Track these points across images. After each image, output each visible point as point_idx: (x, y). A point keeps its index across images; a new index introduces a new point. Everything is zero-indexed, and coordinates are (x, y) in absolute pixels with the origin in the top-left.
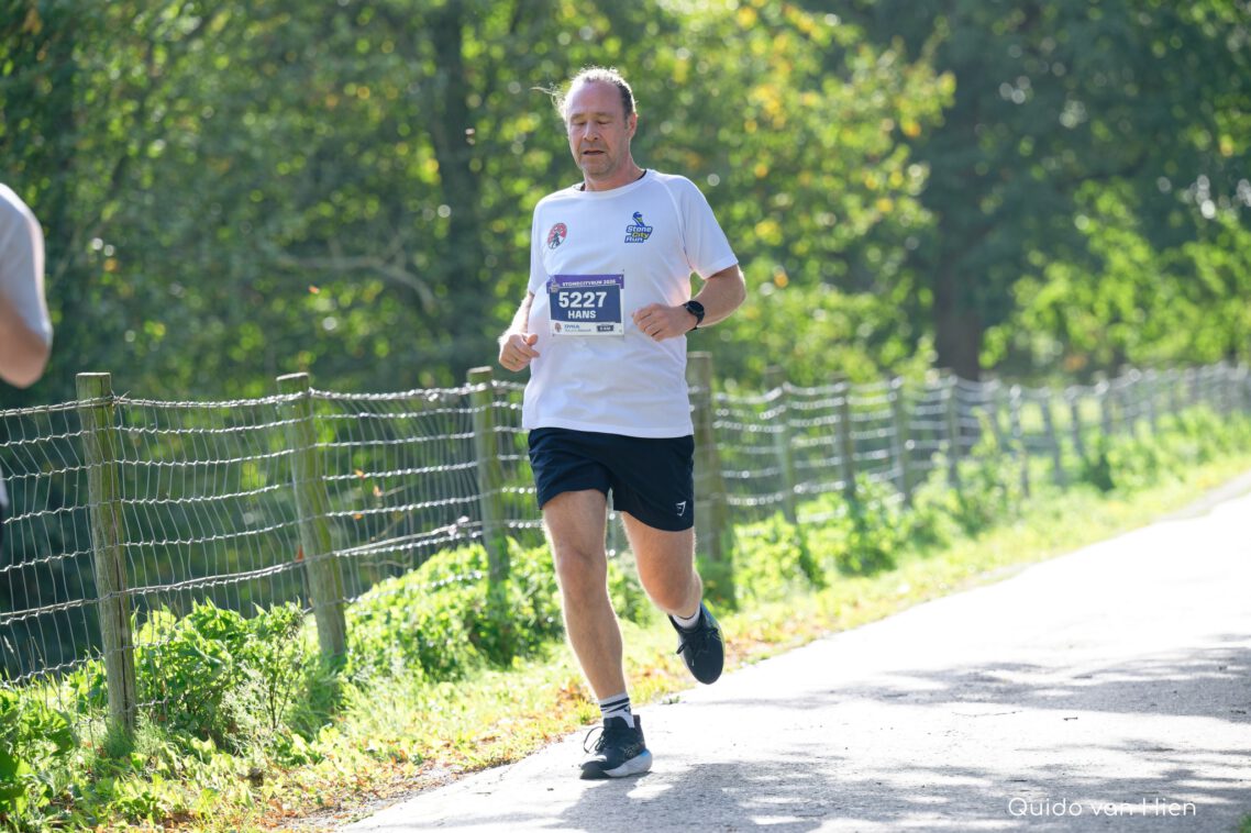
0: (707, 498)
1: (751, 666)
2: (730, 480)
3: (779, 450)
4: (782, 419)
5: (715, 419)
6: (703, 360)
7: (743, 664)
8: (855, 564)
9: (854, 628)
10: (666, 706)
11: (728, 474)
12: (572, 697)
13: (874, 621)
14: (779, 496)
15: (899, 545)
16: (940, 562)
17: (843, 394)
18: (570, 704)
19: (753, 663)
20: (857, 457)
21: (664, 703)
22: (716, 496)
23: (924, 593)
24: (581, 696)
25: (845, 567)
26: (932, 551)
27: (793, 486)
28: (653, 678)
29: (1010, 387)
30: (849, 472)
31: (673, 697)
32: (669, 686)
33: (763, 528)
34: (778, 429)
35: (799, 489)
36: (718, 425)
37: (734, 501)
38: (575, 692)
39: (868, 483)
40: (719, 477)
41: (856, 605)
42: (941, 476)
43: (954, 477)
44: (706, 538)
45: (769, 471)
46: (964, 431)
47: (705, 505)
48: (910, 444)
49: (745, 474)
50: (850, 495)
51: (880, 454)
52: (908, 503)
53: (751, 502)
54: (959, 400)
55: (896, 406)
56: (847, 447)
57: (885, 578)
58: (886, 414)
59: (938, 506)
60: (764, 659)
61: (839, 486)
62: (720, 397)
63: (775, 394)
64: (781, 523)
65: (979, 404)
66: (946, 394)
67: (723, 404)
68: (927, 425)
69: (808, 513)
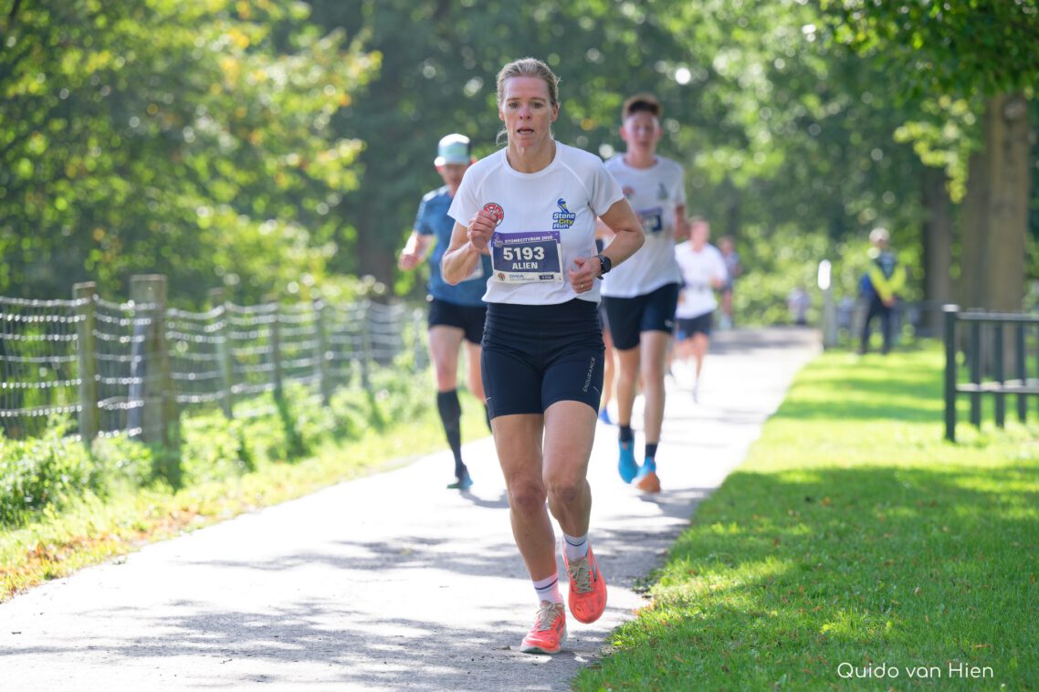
0: (159, 395)
1: (187, 534)
2: (178, 381)
3: (221, 357)
4: (224, 331)
5: (168, 330)
6: (160, 282)
7: (181, 532)
8: (282, 453)
9: (274, 505)
10: (115, 566)
11: (177, 376)
12: (39, 556)
13: (292, 499)
14: (220, 395)
15: (318, 439)
16: (352, 451)
17: (275, 313)
18: (36, 561)
19: (189, 532)
20: (285, 365)
21: (114, 564)
22: (166, 393)
23: (334, 478)
24: (46, 557)
25: (273, 455)
26: (346, 443)
27: (230, 386)
28: (108, 543)
29: (413, 310)
30: (278, 376)
31: (121, 558)
32: (119, 550)
33: (201, 421)
34: (220, 340)
35: (236, 389)
36: (170, 335)
37: (182, 399)
38: (42, 552)
39: (293, 386)
40: (169, 379)
41: (279, 486)
42: (356, 382)
43: (365, 383)
44: (157, 428)
45: (211, 374)
46: (374, 345)
47: (157, 400)
48: (329, 355)
49: (192, 376)
50: (278, 395)
51: (304, 363)
52: (326, 403)
53: (195, 399)
54: (371, 319)
55: (319, 323)
56: (277, 356)
57: (305, 465)
58: (310, 330)
59: (353, 406)
60: (199, 528)
61: (269, 388)
62: (172, 312)
63: (218, 311)
64: (218, 418)
65: (387, 323)
66: (361, 315)
67: (174, 319)
68: (344, 340)
69: (243, 410)
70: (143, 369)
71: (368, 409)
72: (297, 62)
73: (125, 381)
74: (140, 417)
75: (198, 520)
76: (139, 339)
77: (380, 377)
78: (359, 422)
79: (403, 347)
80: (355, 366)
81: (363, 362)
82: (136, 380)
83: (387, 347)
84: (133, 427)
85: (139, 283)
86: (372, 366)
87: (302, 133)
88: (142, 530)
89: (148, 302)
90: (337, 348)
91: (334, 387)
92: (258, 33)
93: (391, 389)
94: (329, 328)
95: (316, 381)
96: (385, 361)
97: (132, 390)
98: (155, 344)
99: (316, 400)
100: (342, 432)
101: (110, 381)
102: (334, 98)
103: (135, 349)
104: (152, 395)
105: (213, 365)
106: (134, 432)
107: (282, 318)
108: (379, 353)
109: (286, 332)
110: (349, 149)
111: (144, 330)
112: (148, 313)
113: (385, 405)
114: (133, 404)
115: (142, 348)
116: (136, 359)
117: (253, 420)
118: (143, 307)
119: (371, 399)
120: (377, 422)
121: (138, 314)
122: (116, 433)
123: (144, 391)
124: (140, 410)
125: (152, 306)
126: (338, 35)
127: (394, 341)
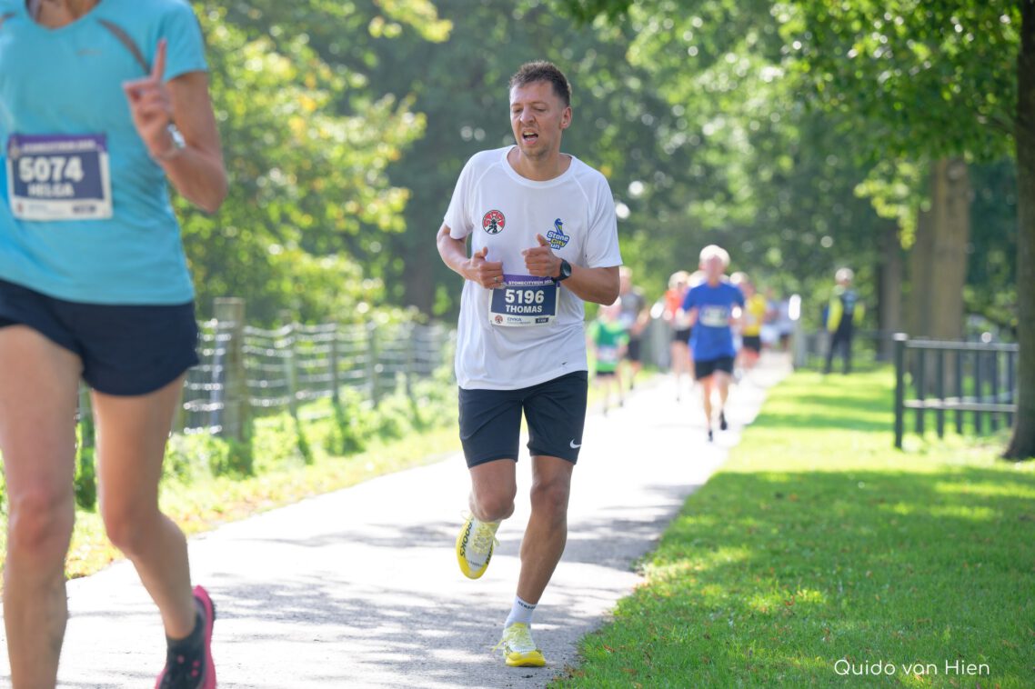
0: (236, 399)
1: (257, 515)
2: (252, 387)
3: (288, 368)
4: (291, 347)
5: (244, 345)
6: (237, 305)
7: (252, 514)
8: (338, 447)
9: (331, 492)
11: (252, 383)
13: (345, 487)
14: (287, 399)
15: (367, 436)
16: (395, 448)
17: (334, 332)
20: (341, 375)
22: (242, 397)
23: (381, 471)
25: (330, 449)
26: (391, 441)
27: (296, 392)
29: (450, 331)
30: (336, 384)
31: (202, 535)
33: (273, 421)
34: (287, 354)
35: (301, 395)
36: (246, 349)
37: (255, 401)
39: (348, 393)
40: (244, 385)
41: (334, 476)
42: (400, 391)
43: (409, 392)
44: (234, 426)
45: (279, 383)
46: (417, 360)
47: (234, 405)
48: (379, 368)
49: (264, 384)
50: (335, 400)
51: (358, 374)
52: (376, 407)
53: (266, 402)
54: (415, 338)
55: (371, 340)
56: (334, 368)
57: (357, 458)
58: (363, 346)
59: (399, 411)
60: (268, 510)
61: (328, 395)
62: (248, 329)
63: (286, 330)
64: (287, 418)
65: (427, 342)
66: (406, 335)
67: (250, 336)
68: (392, 356)
69: (305, 413)
70: (222, 378)
71: (410, 414)
72: (355, 123)
73: (208, 387)
74: (219, 418)
75: (268, 504)
76: (220, 352)
77: (422, 387)
78: (403, 424)
79: (441, 362)
80: (401, 378)
81: (408, 374)
82: (217, 387)
83: (427, 362)
84: (215, 424)
85: (220, 305)
86: (414, 378)
87: (358, 183)
88: (220, 512)
89: (227, 320)
90: (386, 362)
91: (382, 394)
92: (322, 97)
93: (431, 397)
94: (379, 344)
95: (367, 389)
96: (426, 374)
97: (214, 395)
98: (233, 356)
99: (368, 405)
100: (387, 431)
101: (195, 387)
102: (387, 152)
103: (217, 360)
104: (231, 399)
105: (282, 375)
106: (215, 429)
107: (341, 336)
108: (420, 367)
109: (343, 348)
110: (398, 197)
111: (225, 345)
112: (228, 331)
113: (426, 411)
114: (214, 406)
115: (223, 360)
116: (217, 369)
117: (313, 421)
118: (224, 325)
119: (414, 405)
120: (418, 424)
121: (220, 331)
122: (200, 430)
123: (223, 396)
124: (219, 412)
125: (231, 324)
126: (389, 100)
127: (434, 357)
